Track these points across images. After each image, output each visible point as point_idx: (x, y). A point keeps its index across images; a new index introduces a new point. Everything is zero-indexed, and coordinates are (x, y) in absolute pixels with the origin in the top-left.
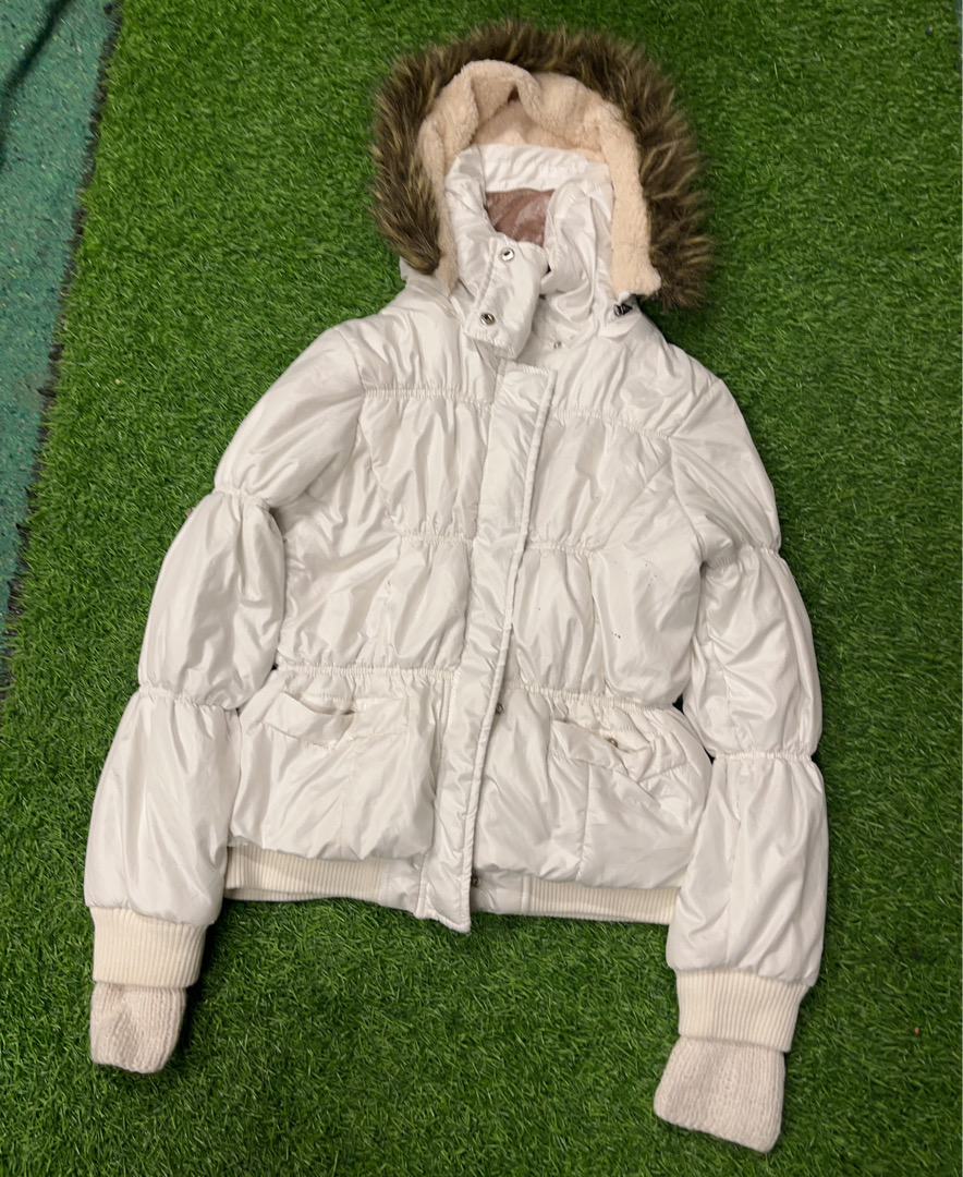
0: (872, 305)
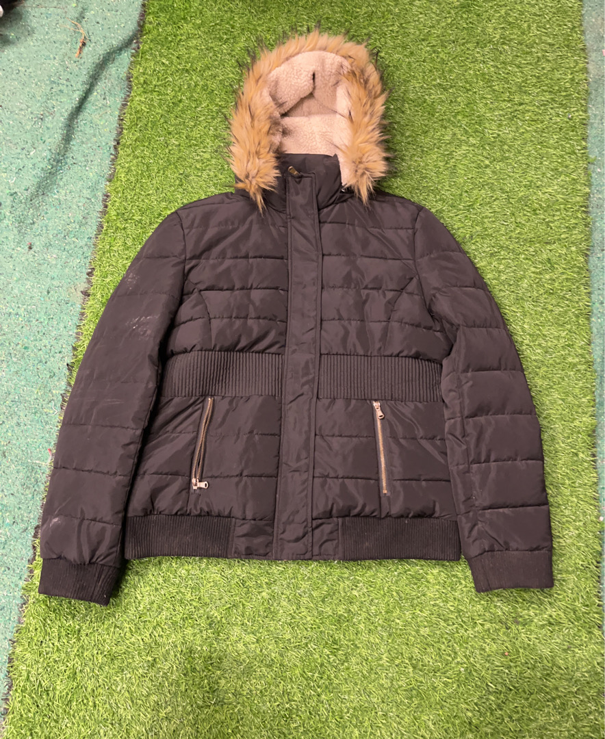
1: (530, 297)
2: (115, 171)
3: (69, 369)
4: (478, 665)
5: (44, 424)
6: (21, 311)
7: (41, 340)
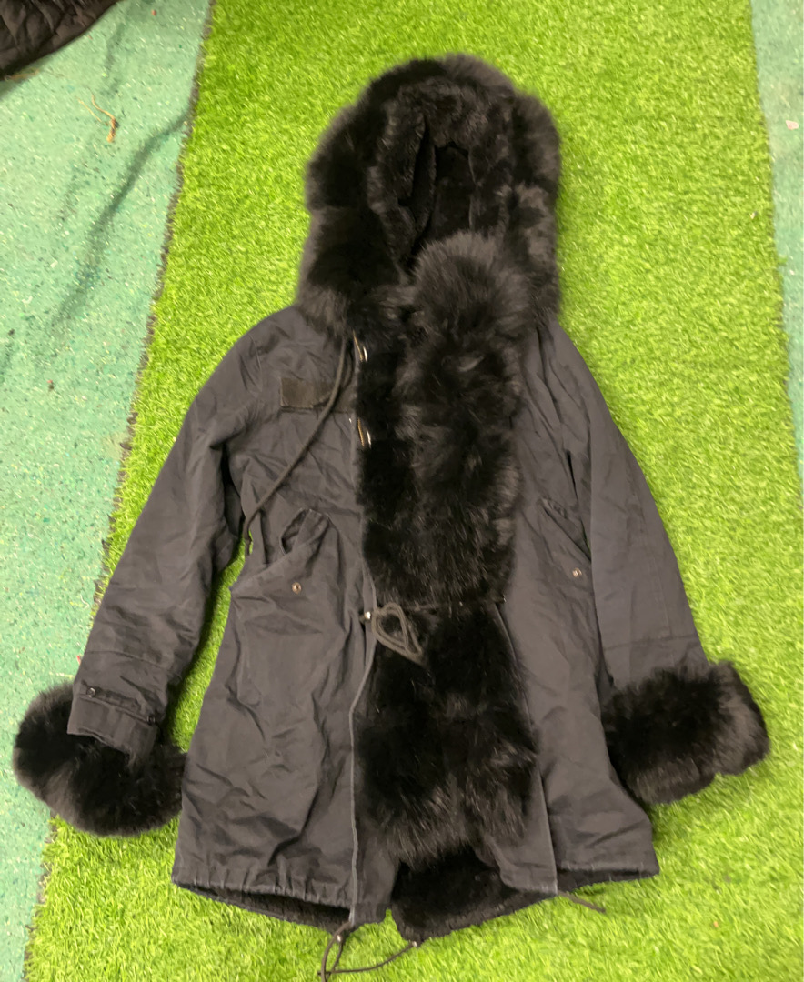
2: (162, 287)
3: (105, 548)
4: (678, 942)
5: (71, 622)
6: (40, 472)
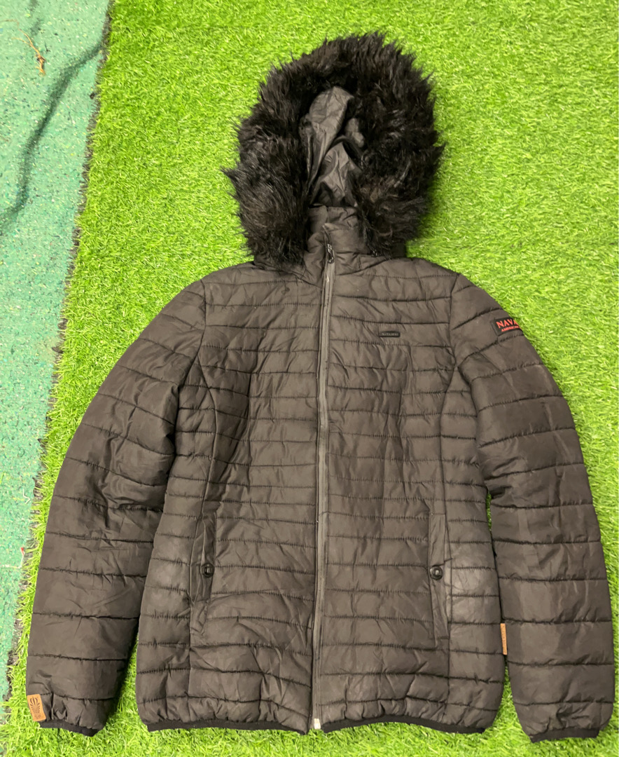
0: (590, 281)
1: (601, 311)
2: (86, 201)
3: (42, 445)
5: (14, 516)
7: (6, 411)
